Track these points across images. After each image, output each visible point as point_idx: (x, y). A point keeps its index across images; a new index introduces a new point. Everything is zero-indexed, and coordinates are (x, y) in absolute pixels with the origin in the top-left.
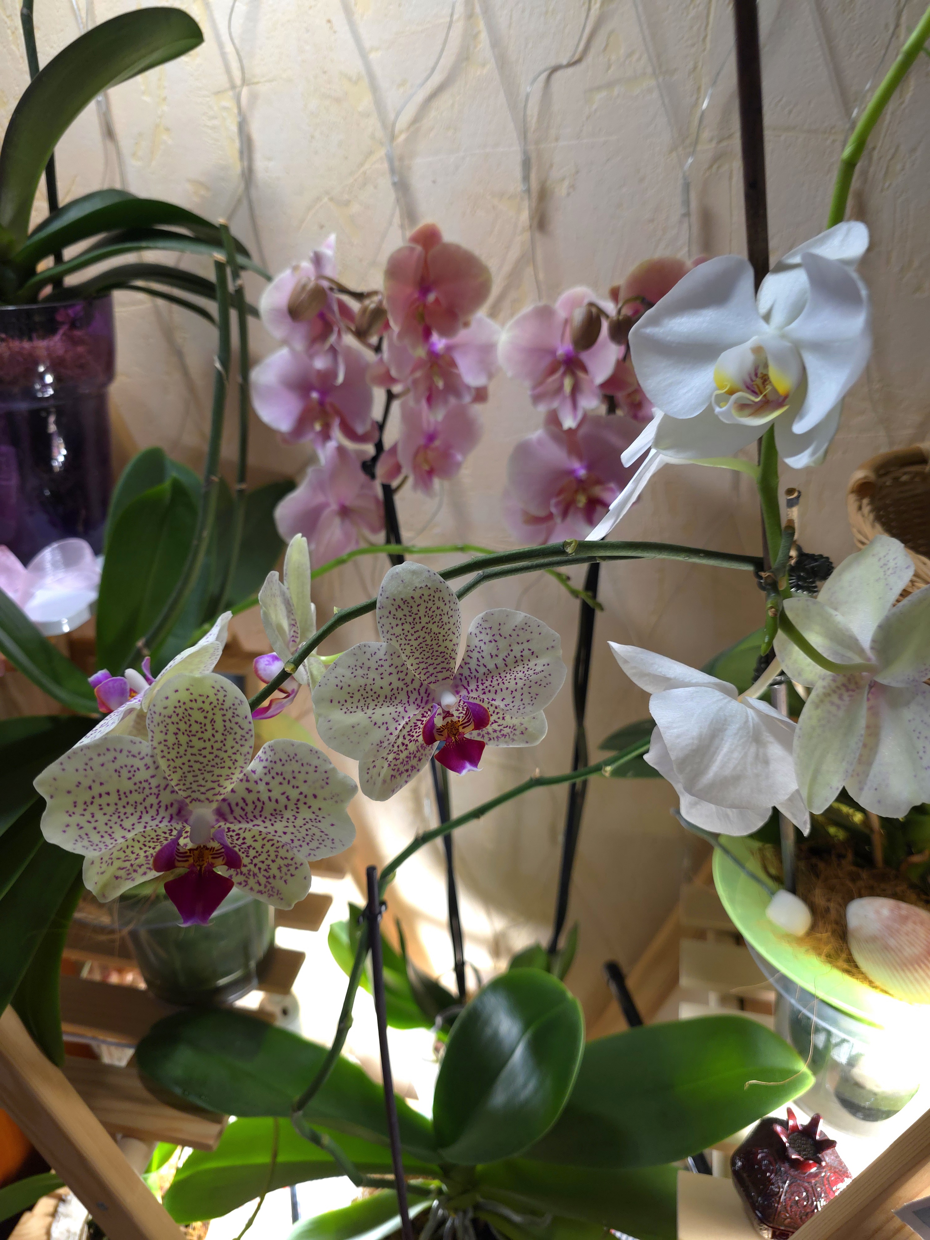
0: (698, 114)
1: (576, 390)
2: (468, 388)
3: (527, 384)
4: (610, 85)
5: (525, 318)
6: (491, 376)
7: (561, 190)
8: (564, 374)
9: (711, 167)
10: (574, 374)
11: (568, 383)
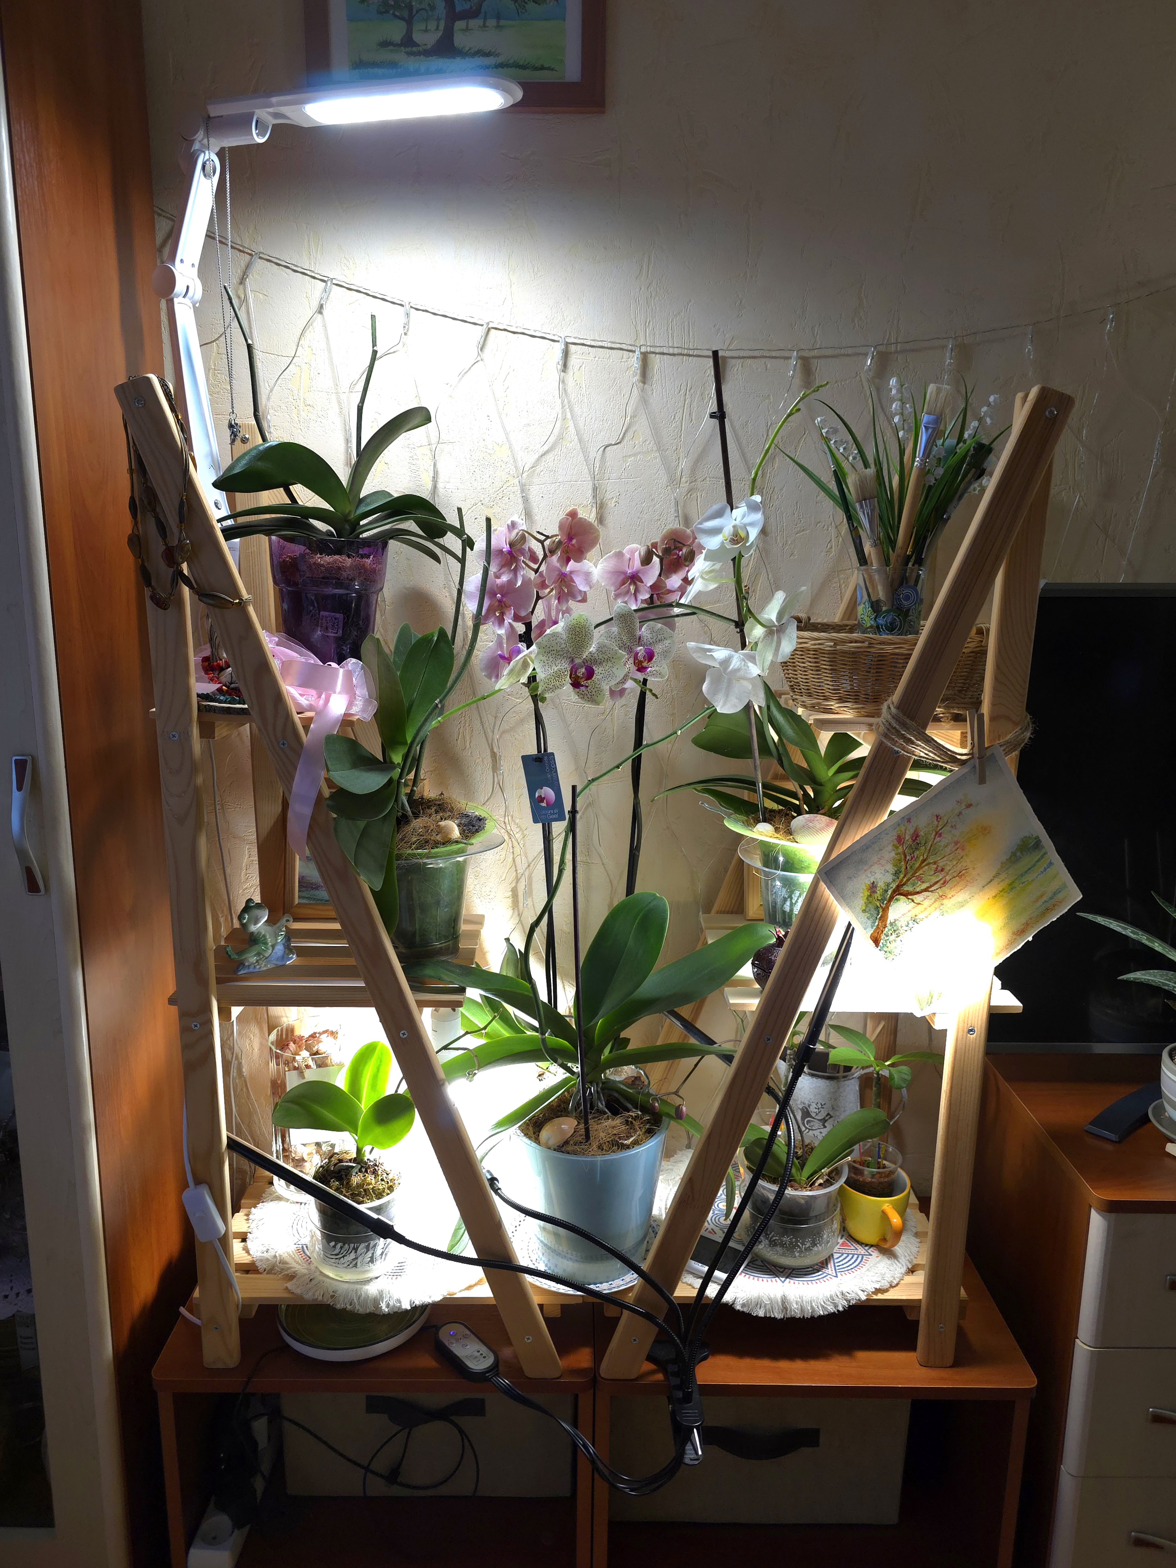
0: (680, 469)
1: (637, 591)
2: (580, 591)
3: (612, 588)
4: (635, 455)
5: (609, 557)
6: (591, 588)
7: (611, 504)
8: (630, 584)
9: (687, 495)
10: (635, 584)
11: (632, 588)
